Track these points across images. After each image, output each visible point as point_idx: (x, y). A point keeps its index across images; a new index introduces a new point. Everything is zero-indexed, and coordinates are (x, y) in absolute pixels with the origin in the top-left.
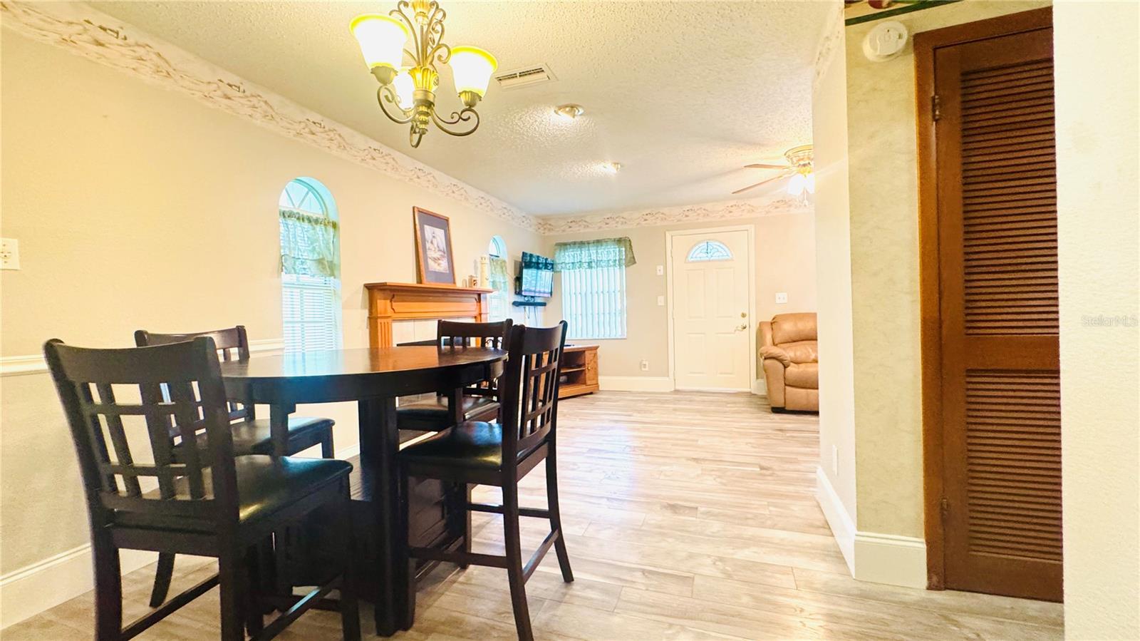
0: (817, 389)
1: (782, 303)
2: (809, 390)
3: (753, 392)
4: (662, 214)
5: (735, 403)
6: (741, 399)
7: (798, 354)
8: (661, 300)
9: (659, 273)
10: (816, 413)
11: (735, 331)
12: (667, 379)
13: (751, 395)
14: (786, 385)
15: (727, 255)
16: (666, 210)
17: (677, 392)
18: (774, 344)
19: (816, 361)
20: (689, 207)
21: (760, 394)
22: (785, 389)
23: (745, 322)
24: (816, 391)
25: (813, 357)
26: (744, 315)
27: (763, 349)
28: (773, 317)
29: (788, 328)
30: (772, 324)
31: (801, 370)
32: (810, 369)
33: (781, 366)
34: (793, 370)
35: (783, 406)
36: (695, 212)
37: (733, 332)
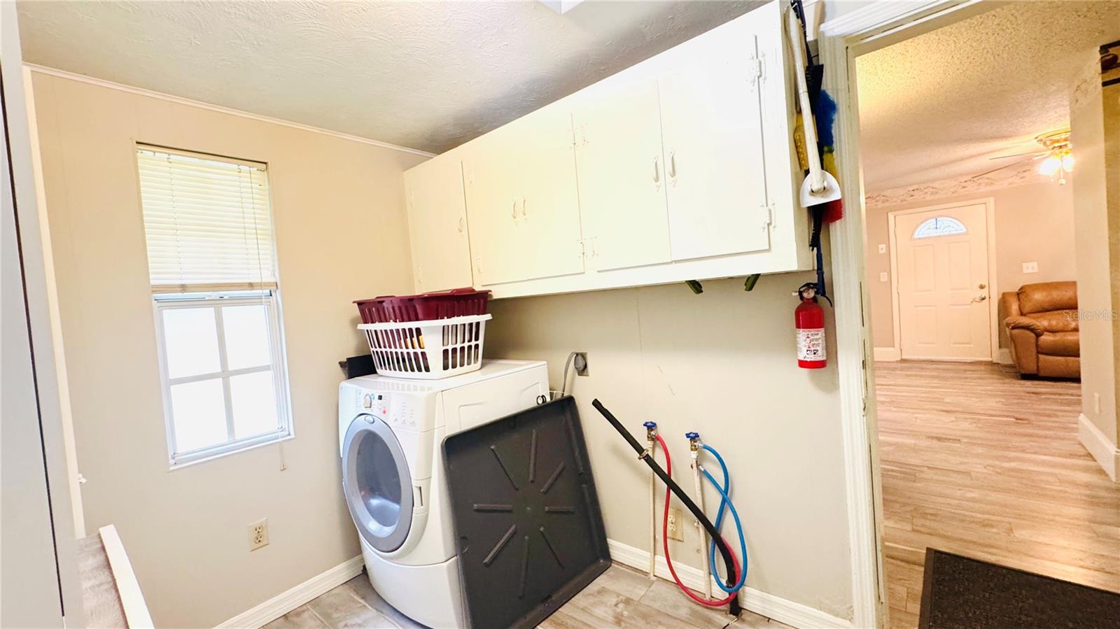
0: (1078, 356)
1: (1031, 272)
2: (1068, 358)
3: (995, 361)
4: (884, 196)
5: (973, 371)
6: (983, 368)
7: (1054, 323)
8: (884, 277)
9: (881, 252)
10: (1077, 380)
11: (972, 302)
12: (892, 349)
13: (992, 364)
14: (1038, 353)
15: (961, 230)
16: (888, 193)
17: (903, 361)
18: (1022, 314)
19: (1076, 330)
20: (915, 187)
21: (1005, 363)
22: (1038, 358)
23: (984, 293)
24: (1076, 359)
25: (1073, 325)
26: (982, 287)
27: (1008, 320)
28: (1019, 287)
29: (1039, 297)
30: (1018, 294)
31: (1057, 338)
32: (1070, 337)
33: (1033, 335)
34: (1047, 338)
35: (1036, 372)
36: (922, 191)
37: (969, 302)
